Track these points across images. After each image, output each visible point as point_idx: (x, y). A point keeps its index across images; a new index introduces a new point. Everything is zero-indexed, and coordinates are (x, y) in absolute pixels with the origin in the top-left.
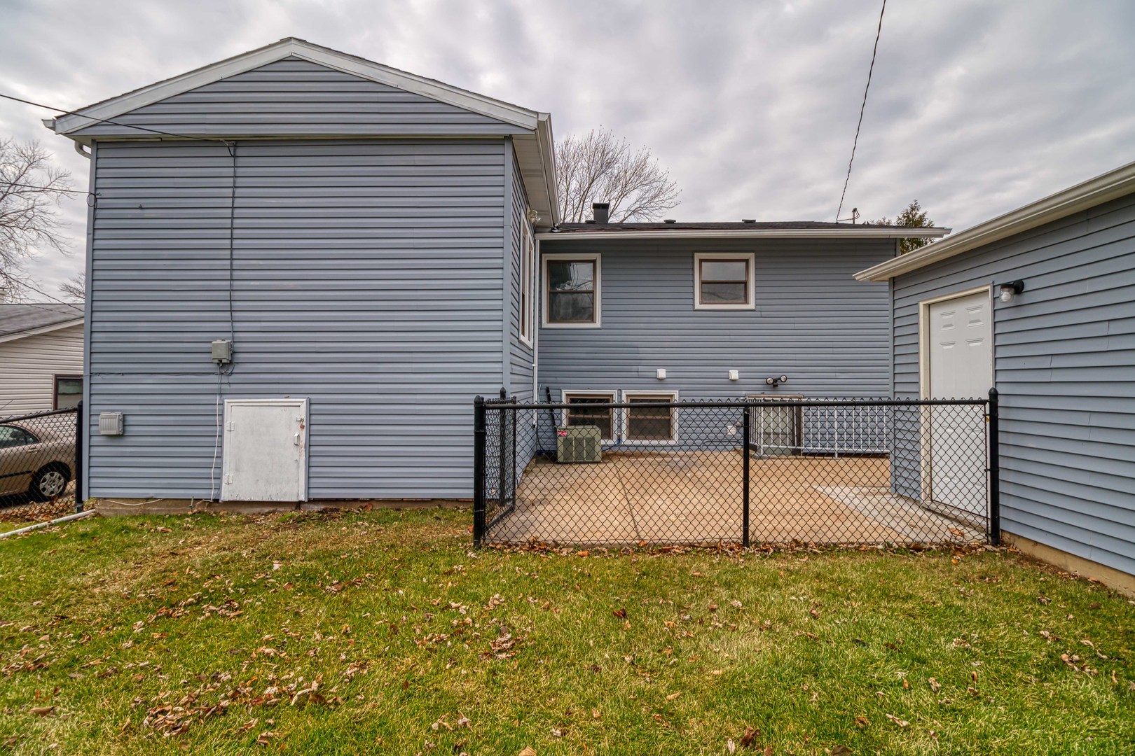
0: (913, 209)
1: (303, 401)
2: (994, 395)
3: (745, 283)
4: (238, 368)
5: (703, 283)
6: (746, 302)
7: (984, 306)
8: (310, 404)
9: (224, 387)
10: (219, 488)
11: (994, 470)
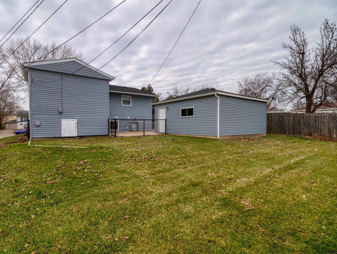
0: (150, 85)
1: (76, 120)
2: (166, 119)
3: (130, 102)
4: (63, 114)
5: (123, 101)
6: (130, 105)
7: (165, 110)
8: (77, 120)
9: (61, 117)
10: (61, 135)
11: (166, 127)
